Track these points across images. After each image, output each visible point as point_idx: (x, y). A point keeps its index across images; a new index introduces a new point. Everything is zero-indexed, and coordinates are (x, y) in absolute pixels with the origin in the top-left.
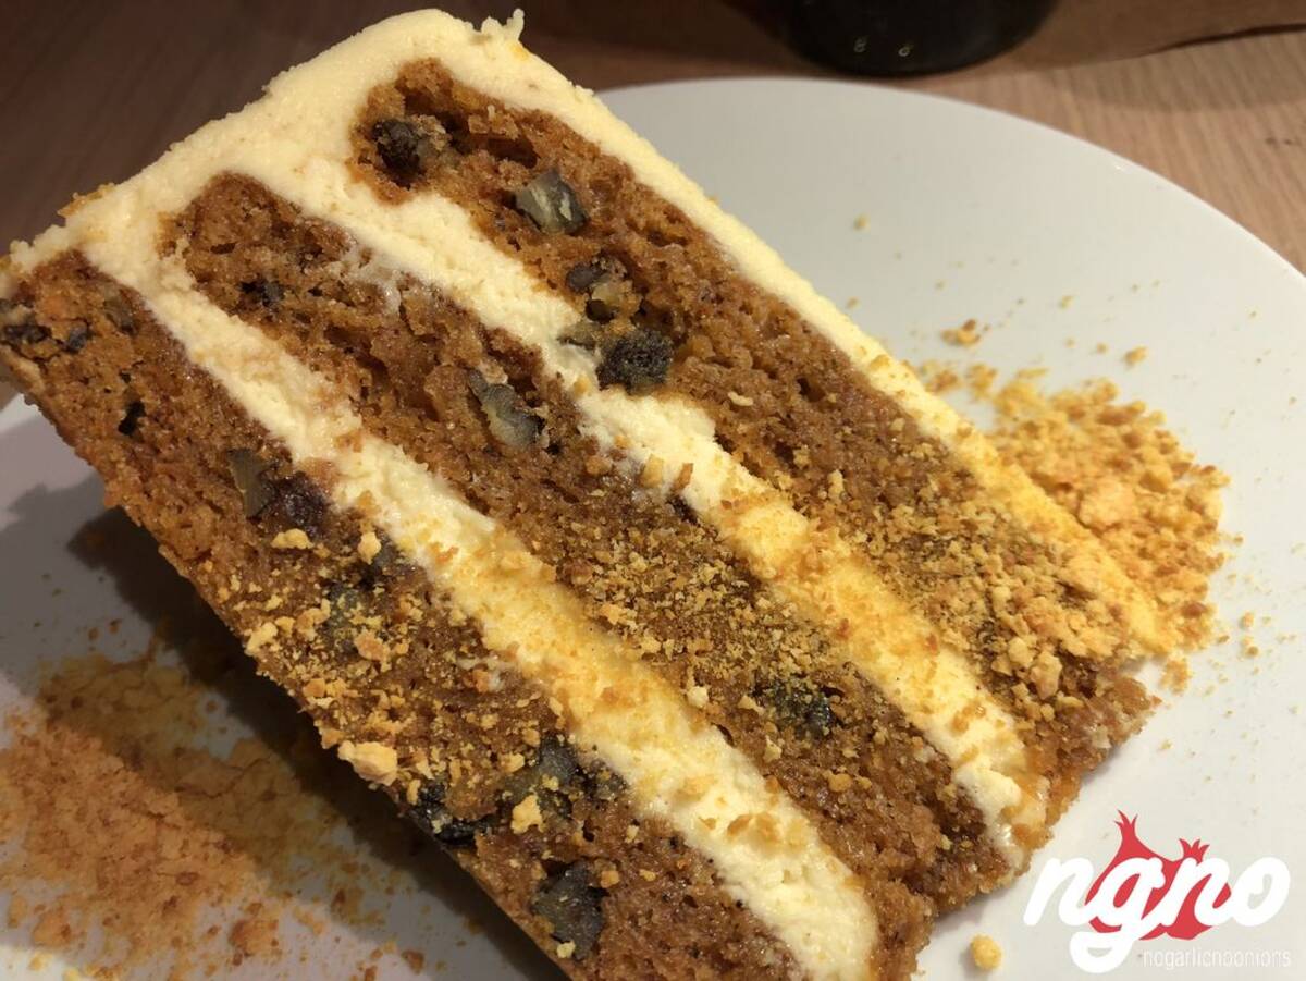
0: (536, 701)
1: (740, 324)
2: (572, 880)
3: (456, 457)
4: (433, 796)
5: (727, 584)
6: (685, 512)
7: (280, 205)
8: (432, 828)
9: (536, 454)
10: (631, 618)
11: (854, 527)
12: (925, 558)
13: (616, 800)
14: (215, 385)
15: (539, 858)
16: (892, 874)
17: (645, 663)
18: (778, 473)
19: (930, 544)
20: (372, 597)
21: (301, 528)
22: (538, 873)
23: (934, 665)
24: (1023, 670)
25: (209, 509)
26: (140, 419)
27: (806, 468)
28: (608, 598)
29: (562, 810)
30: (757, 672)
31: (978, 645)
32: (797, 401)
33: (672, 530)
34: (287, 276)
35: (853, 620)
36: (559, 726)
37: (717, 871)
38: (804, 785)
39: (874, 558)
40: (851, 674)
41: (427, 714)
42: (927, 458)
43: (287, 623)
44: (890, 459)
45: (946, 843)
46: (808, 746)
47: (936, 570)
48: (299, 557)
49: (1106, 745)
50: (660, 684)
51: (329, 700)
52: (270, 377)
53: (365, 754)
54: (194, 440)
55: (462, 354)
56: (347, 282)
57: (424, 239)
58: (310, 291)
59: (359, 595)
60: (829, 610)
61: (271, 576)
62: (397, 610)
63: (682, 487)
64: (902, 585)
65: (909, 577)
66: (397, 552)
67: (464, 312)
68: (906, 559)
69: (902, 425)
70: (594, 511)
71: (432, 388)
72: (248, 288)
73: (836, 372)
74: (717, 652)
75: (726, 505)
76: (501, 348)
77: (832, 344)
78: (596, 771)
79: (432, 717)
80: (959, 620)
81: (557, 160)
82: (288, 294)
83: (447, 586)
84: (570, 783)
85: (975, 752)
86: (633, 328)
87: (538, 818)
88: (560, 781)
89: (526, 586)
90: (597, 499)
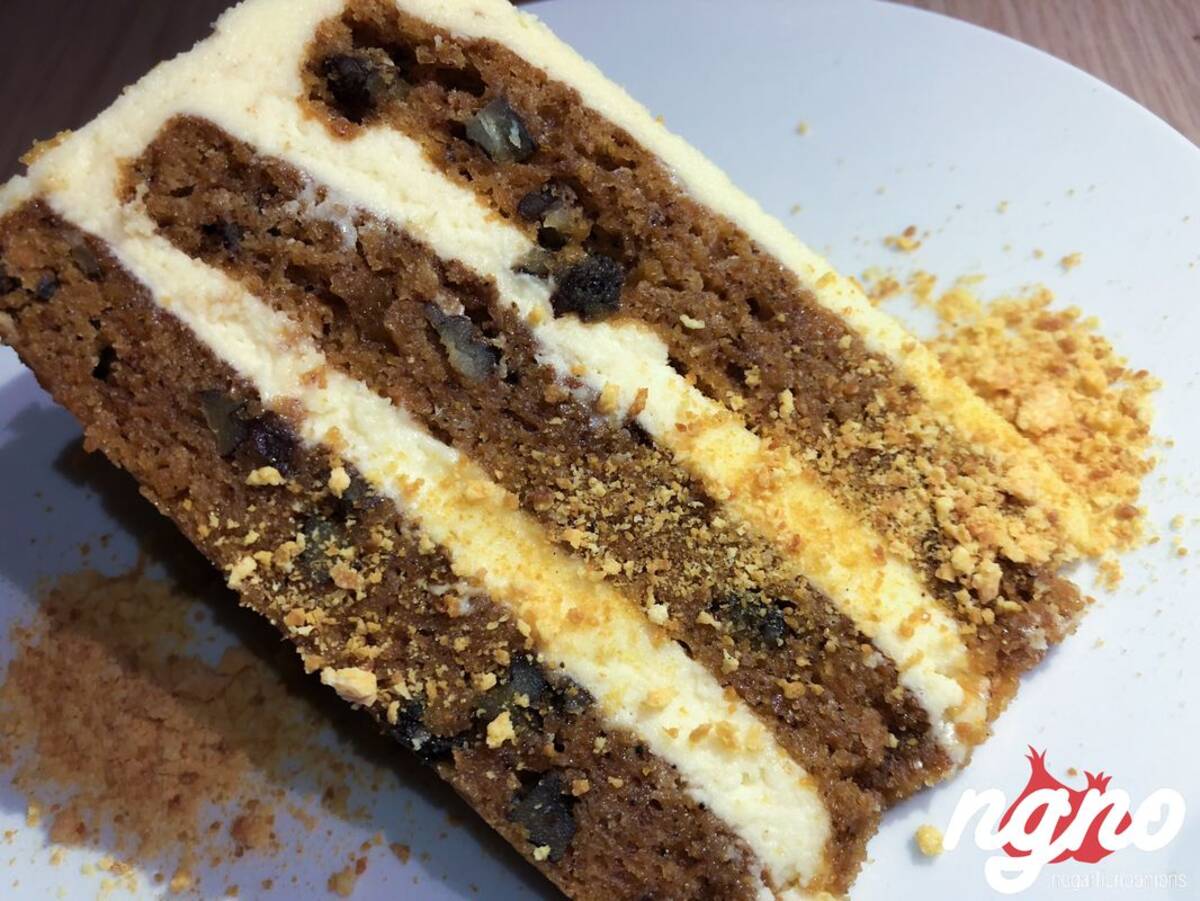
0: (504, 623)
1: (690, 246)
2: (545, 789)
3: (416, 390)
4: (412, 713)
5: (683, 505)
6: (641, 436)
7: (235, 146)
8: (412, 746)
9: (494, 385)
10: (592, 542)
11: (804, 444)
12: (872, 472)
13: (584, 713)
14: (182, 329)
15: (514, 770)
16: (845, 773)
17: (607, 583)
18: (730, 393)
19: (877, 459)
20: (344, 529)
21: (272, 465)
22: (513, 784)
23: (882, 574)
24: (965, 576)
25: (184, 448)
26: (113, 365)
27: (757, 387)
28: (570, 523)
29: (533, 725)
30: (713, 588)
31: (923, 554)
32: (748, 321)
33: (629, 454)
34: (246, 217)
35: (805, 534)
36: (528, 646)
37: (680, 776)
38: (761, 693)
39: (824, 474)
40: (803, 586)
41: (403, 638)
42: (873, 374)
43: (265, 556)
44: (838, 376)
45: (894, 741)
46: (763, 656)
47: (883, 483)
48: (273, 492)
49: (1043, 646)
50: (622, 603)
51: (310, 628)
52: (234, 318)
53: (347, 679)
54: (165, 383)
55: (419, 288)
56: (304, 221)
57: (376, 173)
58: (269, 231)
59: (332, 527)
60: (782, 526)
61: (247, 512)
62: (368, 541)
63: (637, 412)
64: (851, 499)
65: (857, 490)
66: (366, 485)
67: (420, 245)
68: (854, 474)
69: (849, 343)
70: (553, 439)
71: (391, 321)
72: (209, 230)
73: (785, 291)
74: (675, 571)
75: (681, 428)
76: (457, 279)
77: (780, 263)
78: (564, 687)
79: (407, 640)
80: (904, 531)
81: (505, 88)
82: (248, 235)
83: (415, 516)
84: (541, 699)
85: (920, 656)
86: (585, 255)
87: (511, 734)
88: (531, 697)
89: (490, 514)
90: (555, 427)
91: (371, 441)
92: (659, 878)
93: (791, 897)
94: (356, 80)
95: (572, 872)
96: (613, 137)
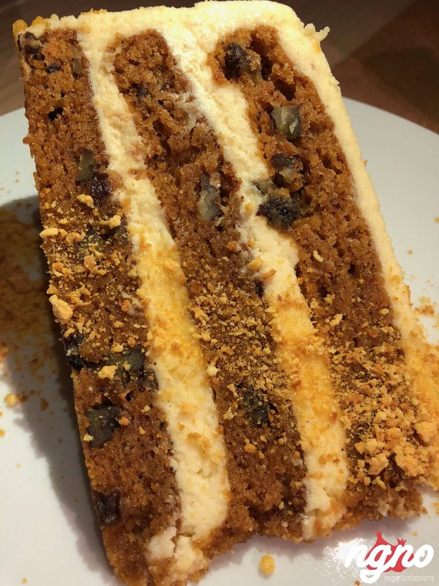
0: (143, 329)
1: (340, 223)
2: (110, 412)
3: (175, 206)
4: (74, 340)
5: (257, 332)
6: (259, 288)
8: (67, 352)
9: (210, 226)
10: (205, 320)
11: (332, 344)
12: (357, 378)
13: (149, 391)
14: (96, 118)
15: (103, 394)
16: (247, 502)
17: (199, 343)
18: (314, 299)
19: (364, 373)
20: (104, 243)
21: (93, 197)
22: (98, 400)
23: (329, 427)
24: (368, 455)
25: (62, 167)
26: (58, 115)
27: (328, 304)
28: (201, 306)
29: (124, 380)
30: (245, 378)
31: (355, 431)
32: (344, 271)
33: (248, 295)
34: (153, 89)
35: (305, 384)
36: (145, 345)
37: (172, 449)
38: (234, 439)
39: (333, 363)
40: (288, 405)
42: (388, 335)
43: (62, 231)
44: (370, 325)
45: (282, 506)
46: (246, 423)
47: (358, 386)
48: (86, 209)
49: (385, 514)
50: (199, 355)
51: (60, 275)
52: (120, 128)
53: (60, 305)
54: (74, 136)
55: (206, 164)
56: (176, 105)
57: (221, 105)
58: (159, 101)
59: (100, 239)
60: (296, 372)
61: (70, 210)
62: (111, 255)
63: (265, 278)
64: (338, 383)
65: (343, 381)
66: (126, 231)
67: (219, 147)
68: (347, 373)
69: (386, 313)
70: (219, 265)
71: (184, 171)
72: (134, 85)
73: (371, 271)
74: (233, 358)
75: (280, 298)
76: (225, 171)
77: (378, 257)
78: (149, 373)
79: (97, 308)
80: (354, 415)
81: (303, 104)
82: (149, 96)
83: (138, 258)
84: (135, 371)
85: (321, 476)
86: (289, 196)
87: (112, 377)
88: (131, 367)
89: (170, 279)
90: (224, 261)
91: (141, 215)
92: (131, 487)
93: (184, 540)
94: (238, 60)
95: (95, 456)
96: (337, 154)
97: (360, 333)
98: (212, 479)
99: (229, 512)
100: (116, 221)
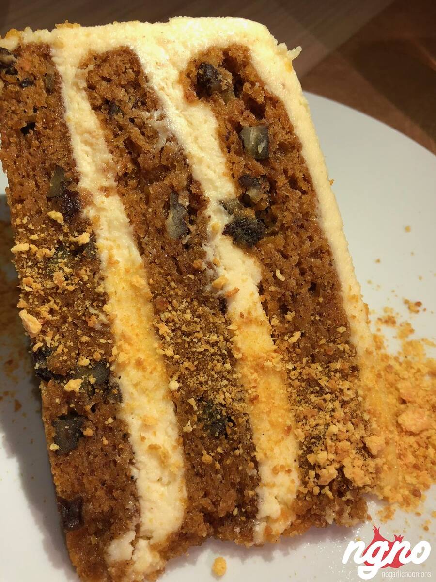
0: (109, 344)
1: (303, 243)
2: (75, 422)
3: (144, 224)
4: (42, 354)
5: (219, 348)
6: (223, 305)
7: (141, 74)
8: (35, 365)
9: (177, 244)
10: (169, 336)
11: (291, 359)
12: (312, 393)
13: (113, 404)
14: (67, 135)
15: (69, 405)
16: (203, 510)
17: (162, 358)
18: (275, 316)
19: (318, 388)
20: (74, 260)
21: (63, 214)
22: (64, 411)
23: (283, 439)
24: (319, 466)
25: (34, 183)
26: (30, 131)
27: (289, 322)
28: (166, 322)
29: (89, 393)
30: (206, 392)
31: (308, 443)
32: (304, 290)
33: (212, 311)
34: (125, 107)
35: (262, 398)
36: (110, 360)
37: (133, 458)
38: (193, 450)
39: (290, 378)
40: (245, 418)
42: (344, 351)
43: (34, 248)
44: (328, 342)
45: (236, 512)
46: (205, 435)
47: (313, 401)
48: (56, 225)
49: (331, 522)
50: (162, 370)
51: (30, 289)
52: (91, 145)
53: (30, 320)
54: (46, 152)
55: (175, 183)
56: (147, 124)
57: (191, 124)
58: (130, 118)
59: (69, 255)
60: (254, 387)
61: (41, 226)
62: (79, 271)
63: (228, 296)
64: (294, 397)
65: (300, 395)
66: (94, 248)
67: (188, 166)
68: (303, 388)
69: (343, 331)
70: (185, 283)
71: (154, 189)
72: (106, 102)
73: (331, 290)
74: (195, 373)
75: (242, 316)
76: (194, 190)
77: (338, 277)
78: (113, 387)
79: (65, 322)
80: (307, 428)
81: (272, 123)
82: (120, 114)
83: (105, 274)
84: (100, 385)
85: (274, 485)
86: (254, 217)
87: (77, 390)
88: (96, 381)
89: (136, 295)
90: (189, 279)
91: (110, 232)
92: (94, 493)
93: (143, 543)
94: (209, 79)
95: (61, 464)
96: (304, 175)
97: (317, 350)
98: (171, 487)
99: (185, 519)
100: (84, 238)
